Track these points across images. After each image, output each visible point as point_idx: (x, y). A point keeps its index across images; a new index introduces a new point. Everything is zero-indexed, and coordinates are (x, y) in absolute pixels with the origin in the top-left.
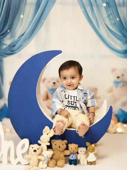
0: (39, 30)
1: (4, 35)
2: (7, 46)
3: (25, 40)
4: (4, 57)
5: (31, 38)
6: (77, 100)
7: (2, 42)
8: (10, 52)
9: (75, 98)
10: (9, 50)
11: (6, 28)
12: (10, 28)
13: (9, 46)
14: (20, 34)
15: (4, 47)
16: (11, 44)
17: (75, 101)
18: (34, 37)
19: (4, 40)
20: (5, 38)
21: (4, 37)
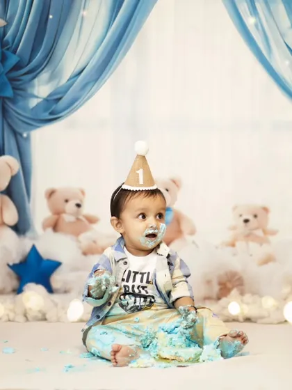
0: (120, 61)
1: (35, 74)
2: (40, 100)
3: (84, 87)
4: (31, 130)
5: (100, 79)
6: (148, 282)
7: (30, 91)
8: (47, 116)
9: (145, 276)
10: (46, 110)
11: (39, 55)
12: (49, 57)
13: (46, 100)
14: (73, 70)
15: (33, 103)
16: (50, 95)
17: (144, 284)
18: (108, 77)
19: (33, 86)
20: (36, 81)
21: (34, 78)
